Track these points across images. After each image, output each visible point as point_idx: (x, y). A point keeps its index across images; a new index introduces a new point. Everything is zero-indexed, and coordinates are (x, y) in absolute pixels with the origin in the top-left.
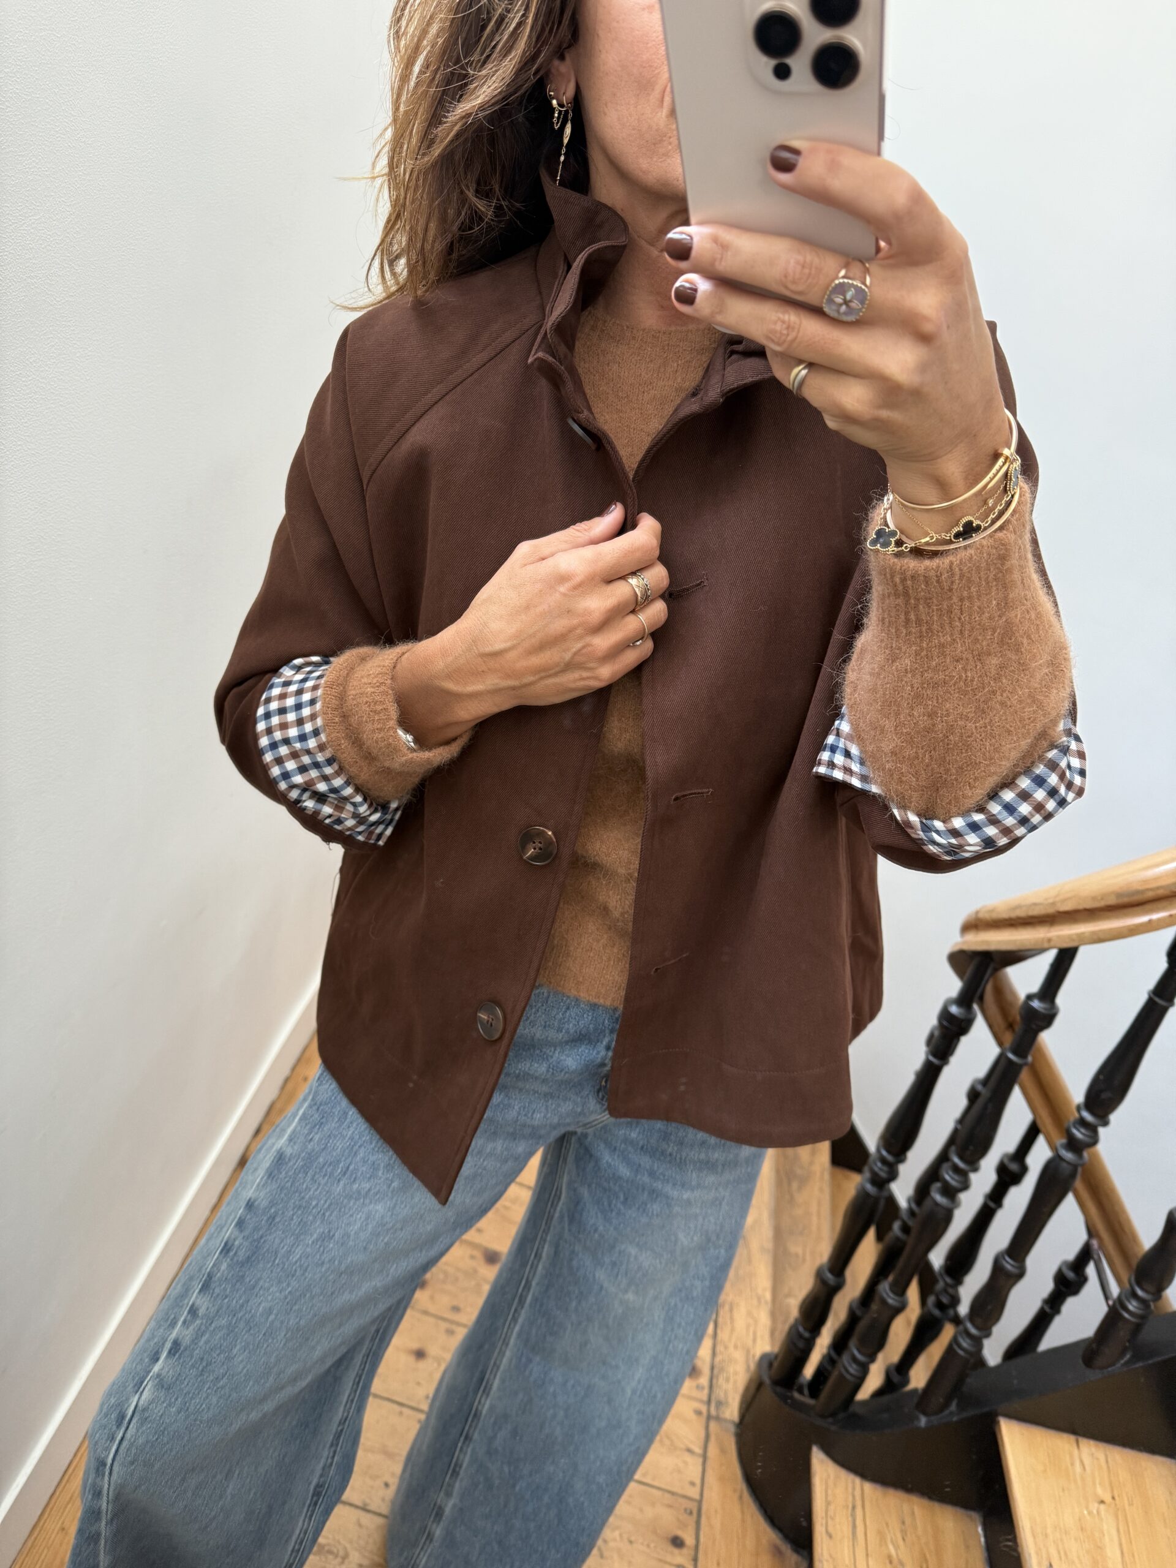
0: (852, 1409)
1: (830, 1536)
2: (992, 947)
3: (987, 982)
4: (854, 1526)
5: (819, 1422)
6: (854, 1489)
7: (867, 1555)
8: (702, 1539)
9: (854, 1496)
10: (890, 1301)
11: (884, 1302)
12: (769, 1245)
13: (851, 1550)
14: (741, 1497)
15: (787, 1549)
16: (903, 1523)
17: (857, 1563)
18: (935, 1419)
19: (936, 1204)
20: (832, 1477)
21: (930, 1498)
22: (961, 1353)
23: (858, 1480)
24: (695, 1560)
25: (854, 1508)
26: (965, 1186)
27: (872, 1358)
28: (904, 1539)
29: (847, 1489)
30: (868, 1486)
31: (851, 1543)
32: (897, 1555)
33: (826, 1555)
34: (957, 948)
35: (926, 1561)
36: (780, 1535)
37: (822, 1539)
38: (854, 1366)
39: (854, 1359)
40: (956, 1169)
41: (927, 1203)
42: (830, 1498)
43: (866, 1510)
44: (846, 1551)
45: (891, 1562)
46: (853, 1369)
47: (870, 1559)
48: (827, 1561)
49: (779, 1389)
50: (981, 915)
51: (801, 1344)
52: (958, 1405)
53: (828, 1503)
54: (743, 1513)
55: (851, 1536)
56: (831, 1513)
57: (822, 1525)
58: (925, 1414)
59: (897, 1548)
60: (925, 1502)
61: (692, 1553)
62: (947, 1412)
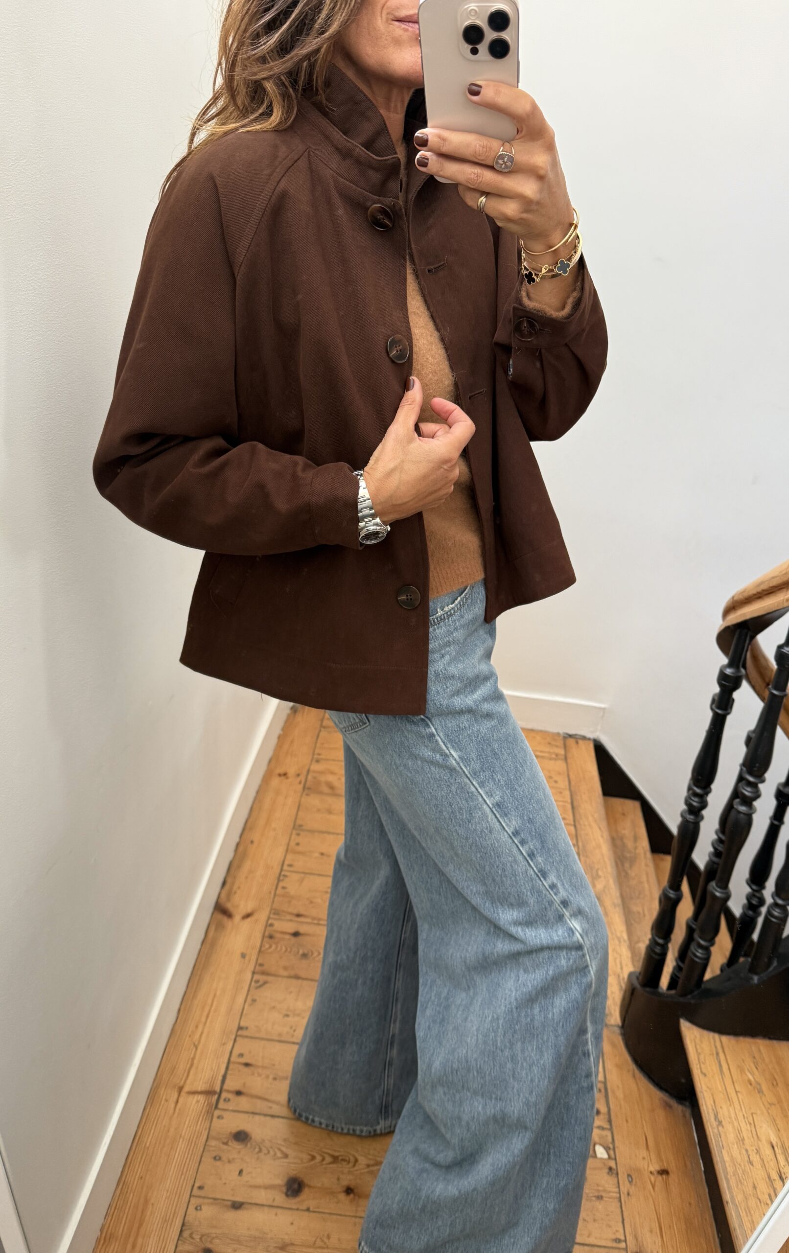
0: (703, 986)
1: (705, 1075)
2: (748, 617)
3: (747, 651)
4: (720, 1066)
5: (682, 1000)
6: (715, 1042)
7: (733, 1083)
8: (612, 1107)
9: (716, 1047)
10: (718, 894)
11: (714, 897)
12: (618, 901)
13: (722, 1083)
14: (634, 1076)
15: (673, 1103)
16: (754, 1058)
17: (727, 1089)
18: (764, 975)
19: (739, 812)
20: (698, 1036)
21: (770, 1038)
22: (774, 920)
23: (716, 1036)
24: (610, 1121)
25: (717, 1054)
26: (757, 795)
27: (712, 941)
28: (757, 1068)
29: (710, 1042)
30: (725, 1039)
31: (720, 1076)
32: (754, 1079)
33: (704, 1088)
34: (723, 627)
35: (775, 1079)
36: (667, 1095)
37: (699, 1077)
38: (700, 951)
39: (700, 946)
40: (749, 784)
41: (733, 813)
42: (699, 1051)
43: (727, 1054)
44: (718, 1082)
45: (751, 1084)
46: (700, 953)
47: (735, 1083)
48: (706, 1091)
49: (648, 989)
50: (735, 598)
51: (658, 950)
52: (778, 962)
53: (699, 1054)
54: (637, 1084)
55: (719, 1072)
56: (702, 1059)
57: (697, 1069)
58: (756, 974)
59: (752, 1074)
60: (767, 1042)
61: (607, 1117)
62: (771, 969)
